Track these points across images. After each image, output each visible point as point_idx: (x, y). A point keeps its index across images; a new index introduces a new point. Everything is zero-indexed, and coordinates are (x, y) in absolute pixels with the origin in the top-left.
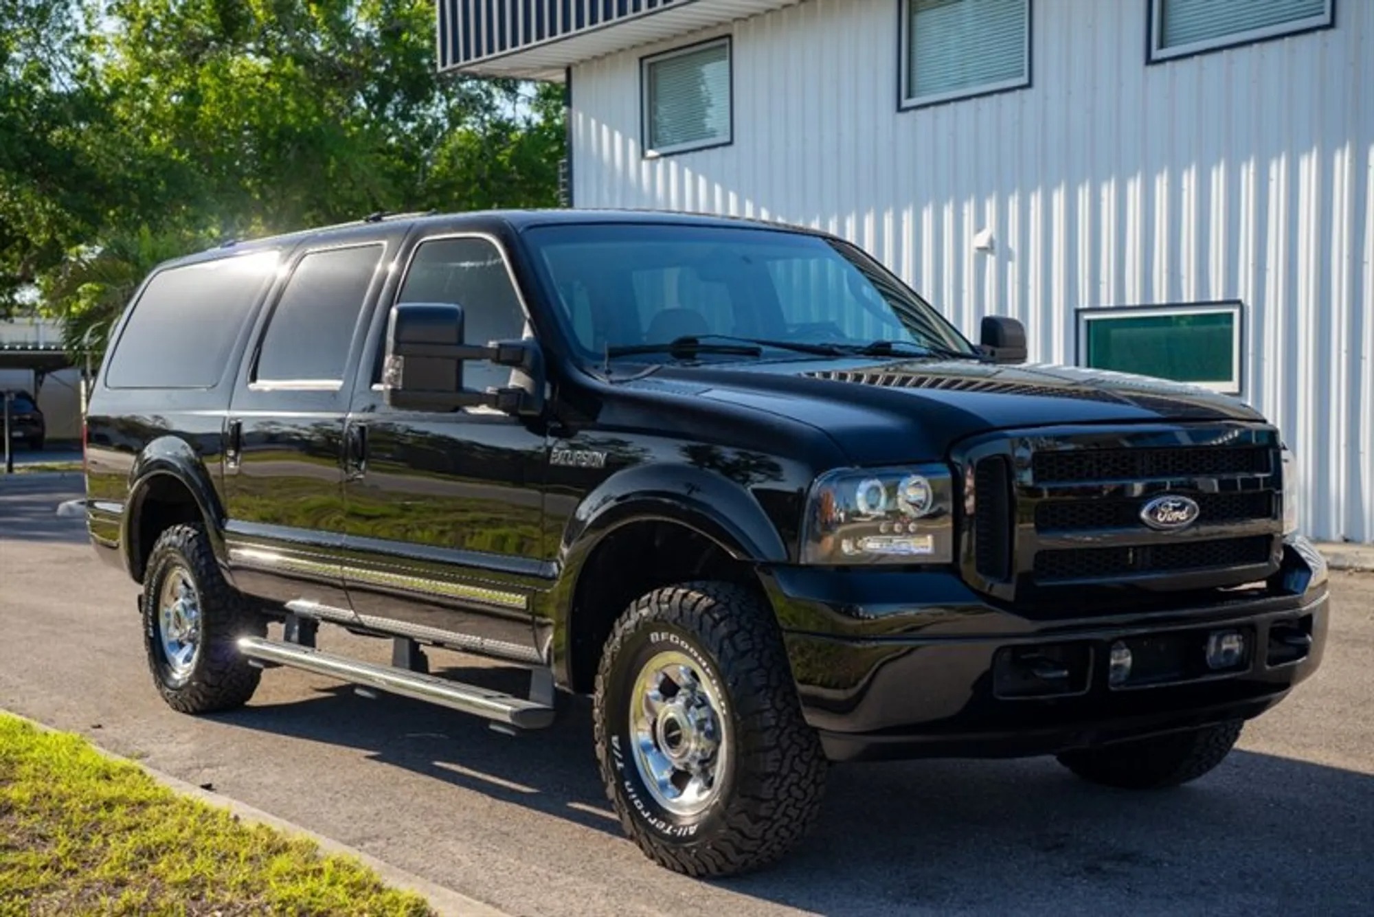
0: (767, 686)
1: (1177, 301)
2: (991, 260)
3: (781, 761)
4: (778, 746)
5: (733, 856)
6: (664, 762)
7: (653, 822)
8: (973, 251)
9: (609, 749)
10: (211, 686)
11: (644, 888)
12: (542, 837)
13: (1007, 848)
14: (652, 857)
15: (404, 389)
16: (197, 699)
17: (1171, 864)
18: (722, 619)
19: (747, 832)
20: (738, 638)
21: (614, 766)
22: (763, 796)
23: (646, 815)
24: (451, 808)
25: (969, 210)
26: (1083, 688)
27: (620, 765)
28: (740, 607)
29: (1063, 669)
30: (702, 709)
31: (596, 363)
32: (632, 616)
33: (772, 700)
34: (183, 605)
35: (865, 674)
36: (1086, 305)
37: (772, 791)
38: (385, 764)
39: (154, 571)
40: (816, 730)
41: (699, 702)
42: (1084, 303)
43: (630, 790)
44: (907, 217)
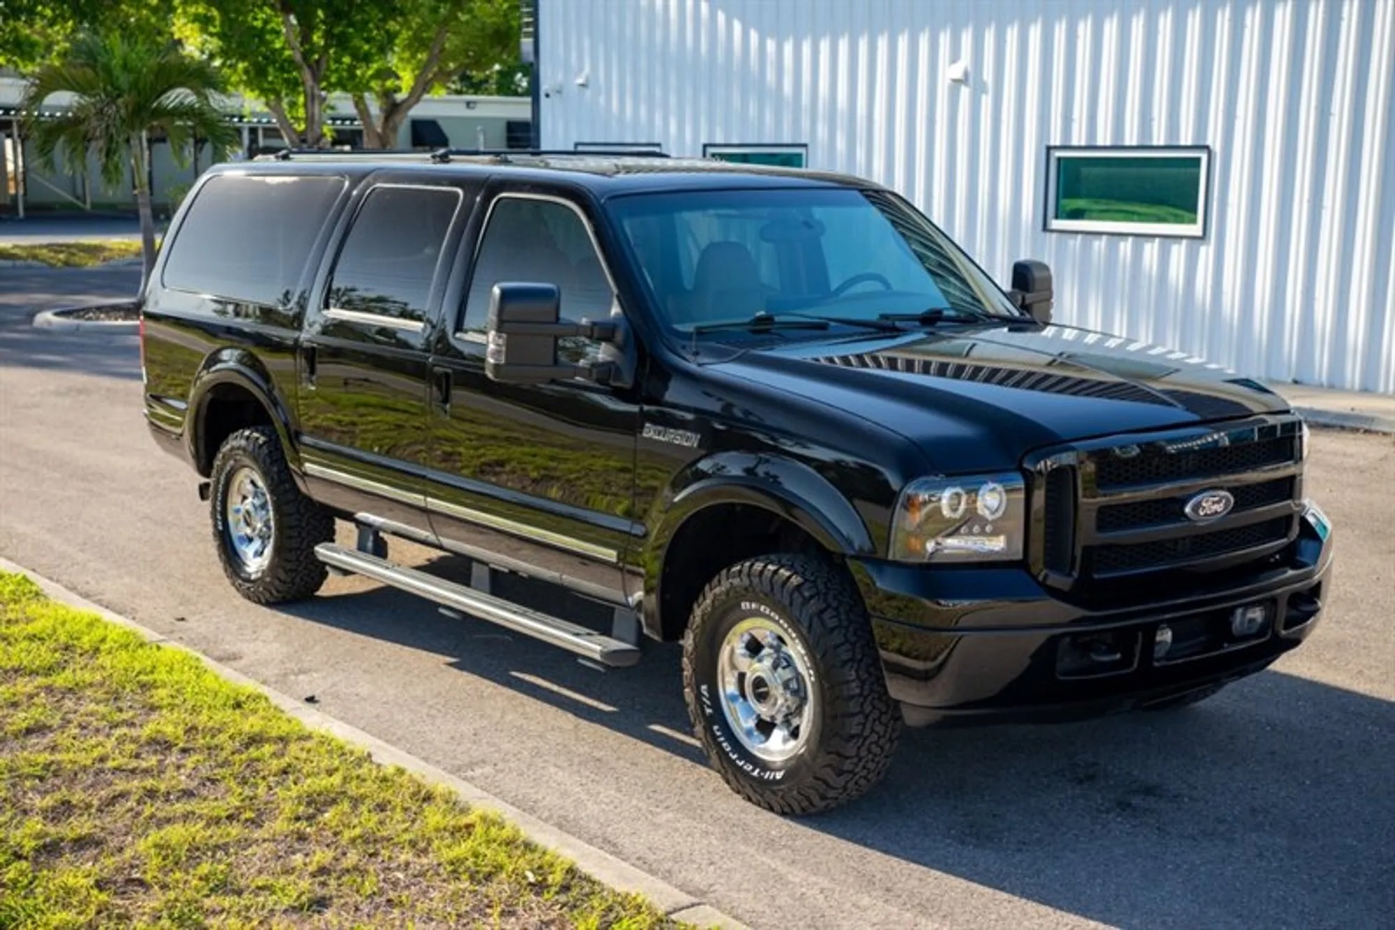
0: (852, 660)
1: (1148, 143)
2: (965, 92)
3: (864, 725)
4: (861, 712)
5: (816, 800)
6: (750, 711)
7: (741, 763)
8: (948, 82)
9: (699, 695)
10: (284, 582)
11: (738, 826)
12: (632, 764)
13: (1045, 781)
14: (738, 792)
15: (508, 363)
16: (271, 593)
17: (1191, 799)
18: (811, 597)
19: (832, 783)
20: (826, 616)
21: (703, 711)
22: (847, 754)
23: (734, 757)
24: (541, 729)
25: (944, 39)
26: (1131, 664)
27: (709, 711)
28: (825, 584)
29: (1115, 653)
30: (788, 670)
31: (684, 343)
32: (723, 583)
33: (857, 671)
34: (254, 505)
35: (943, 650)
36: (1058, 143)
37: (855, 750)
38: (465, 673)
39: (222, 469)
40: (897, 702)
41: (785, 664)
42: (1056, 140)
43: (718, 734)
44: (882, 44)
